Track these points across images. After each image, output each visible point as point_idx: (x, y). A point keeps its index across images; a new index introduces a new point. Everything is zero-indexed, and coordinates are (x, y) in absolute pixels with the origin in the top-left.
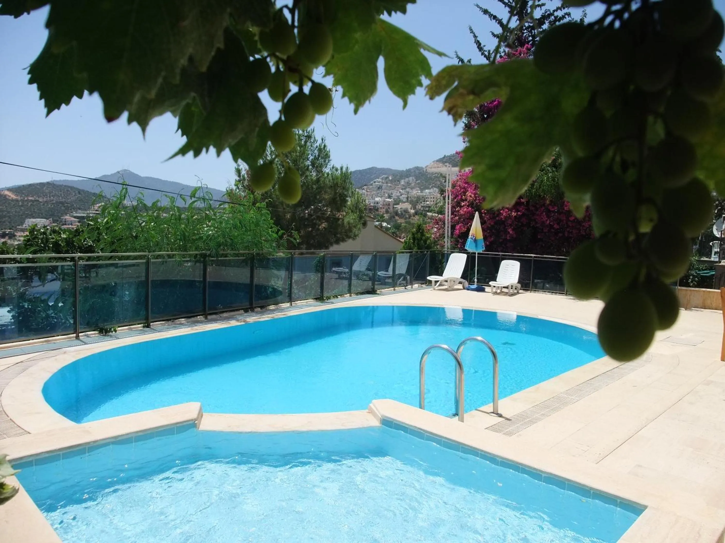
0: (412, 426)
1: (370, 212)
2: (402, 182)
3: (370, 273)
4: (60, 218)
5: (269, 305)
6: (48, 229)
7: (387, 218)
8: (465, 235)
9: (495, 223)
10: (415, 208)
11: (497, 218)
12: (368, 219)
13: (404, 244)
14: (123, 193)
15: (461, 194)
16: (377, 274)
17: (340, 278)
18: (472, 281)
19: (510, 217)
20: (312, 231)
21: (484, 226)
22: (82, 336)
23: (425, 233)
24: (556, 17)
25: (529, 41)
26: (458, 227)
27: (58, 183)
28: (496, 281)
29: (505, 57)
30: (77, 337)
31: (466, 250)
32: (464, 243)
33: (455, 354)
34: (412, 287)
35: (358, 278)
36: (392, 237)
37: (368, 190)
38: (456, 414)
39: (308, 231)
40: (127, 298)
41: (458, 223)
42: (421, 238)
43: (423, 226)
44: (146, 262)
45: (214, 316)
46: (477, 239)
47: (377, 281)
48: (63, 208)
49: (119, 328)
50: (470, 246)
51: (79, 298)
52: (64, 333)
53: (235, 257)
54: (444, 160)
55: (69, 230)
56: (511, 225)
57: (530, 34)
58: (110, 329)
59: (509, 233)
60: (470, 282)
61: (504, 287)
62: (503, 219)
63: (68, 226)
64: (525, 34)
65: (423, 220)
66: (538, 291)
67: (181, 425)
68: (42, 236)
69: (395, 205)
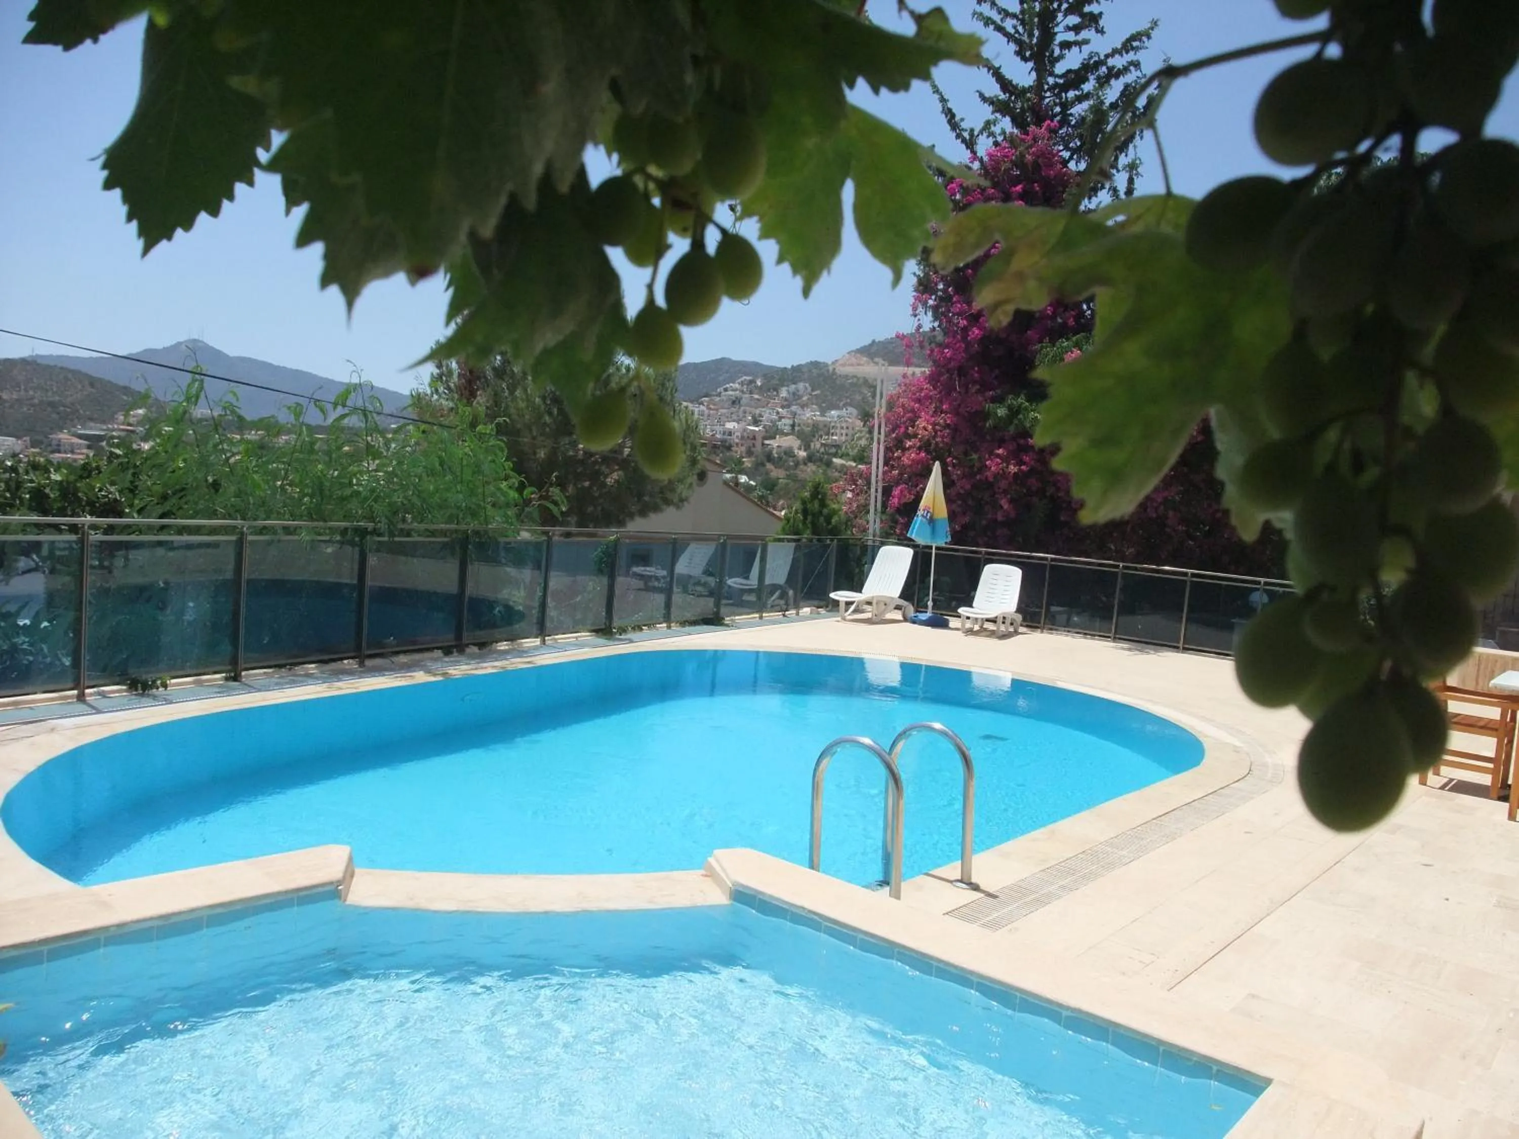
0: (793, 905)
1: (715, 453)
2: (784, 393)
3: (712, 581)
4: (47, 437)
5: (497, 642)
6: (20, 461)
7: (749, 465)
8: (910, 509)
9: (974, 486)
10: (807, 447)
11: (978, 477)
12: (709, 466)
13: (785, 522)
14: (193, 391)
15: (905, 423)
16: (725, 583)
17: (648, 589)
18: (921, 604)
19: (1004, 475)
20: (590, 487)
21: (952, 491)
22: (91, 695)
23: (828, 502)
24: (1110, 69)
25: (1055, 115)
26: (896, 492)
27: (44, 362)
28: (971, 606)
29: (1004, 144)
30: (81, 698)
31: (911, 540)
32: (907, 526)
33: (887, 756)
34: (798, 614)
35: (685, 591)
36: (758, 505)
37: (712, 407)
38: (885, 882)
39: (583, 487)
40: (189, 617)
41: (898, 484)
42: (821, 513)
43: (826, 486)
44: (236, 541)
45: (378, 661)
46: (935, 517)
47: (727, 598)
48: (54, 416)
49: (174, 681)
50: (918, 531)
51: (87, 612)
52: (52, 687)
53: (428, 536)
54: (871, 351)
55: (69, 465)
56: (1005, 492)
57: (1058, 101)
58: (154, 682)
59: (1002, 507)
60: (918, 606)
61: (988, 620)
62: (991, 480)
63: (64, 455)
64: (1047, 100)
65: (825, 473)
66: (1056, 630)
67: (304, 893)
68: (7, 475)
69: (767, 439)
